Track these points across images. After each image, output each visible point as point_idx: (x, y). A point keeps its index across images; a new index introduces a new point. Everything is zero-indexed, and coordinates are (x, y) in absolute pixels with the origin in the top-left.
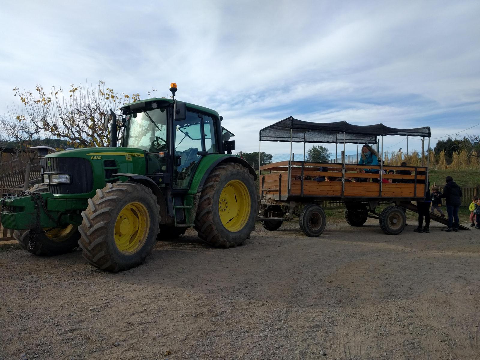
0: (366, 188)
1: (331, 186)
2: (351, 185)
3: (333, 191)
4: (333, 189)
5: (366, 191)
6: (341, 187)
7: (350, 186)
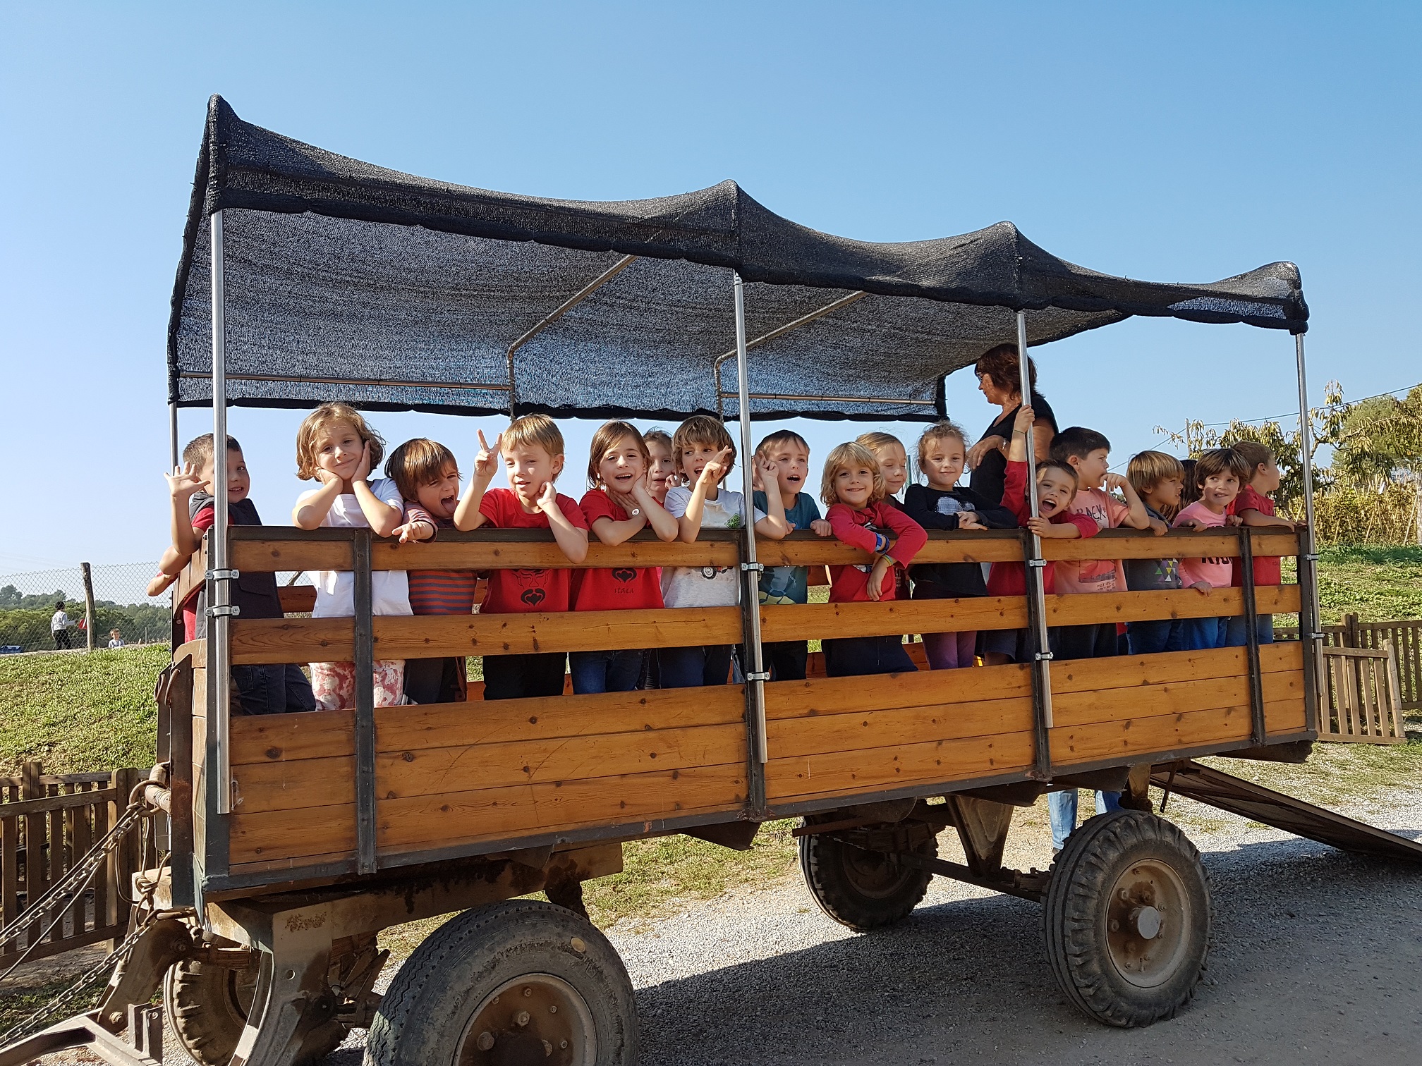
0: (936, 712)
1: (648, 728)
2: (821, 708)
3: (675, 775)
4: (668, 761)
5: (940, 742)
6: (740, 728)
7: (813, 713)
